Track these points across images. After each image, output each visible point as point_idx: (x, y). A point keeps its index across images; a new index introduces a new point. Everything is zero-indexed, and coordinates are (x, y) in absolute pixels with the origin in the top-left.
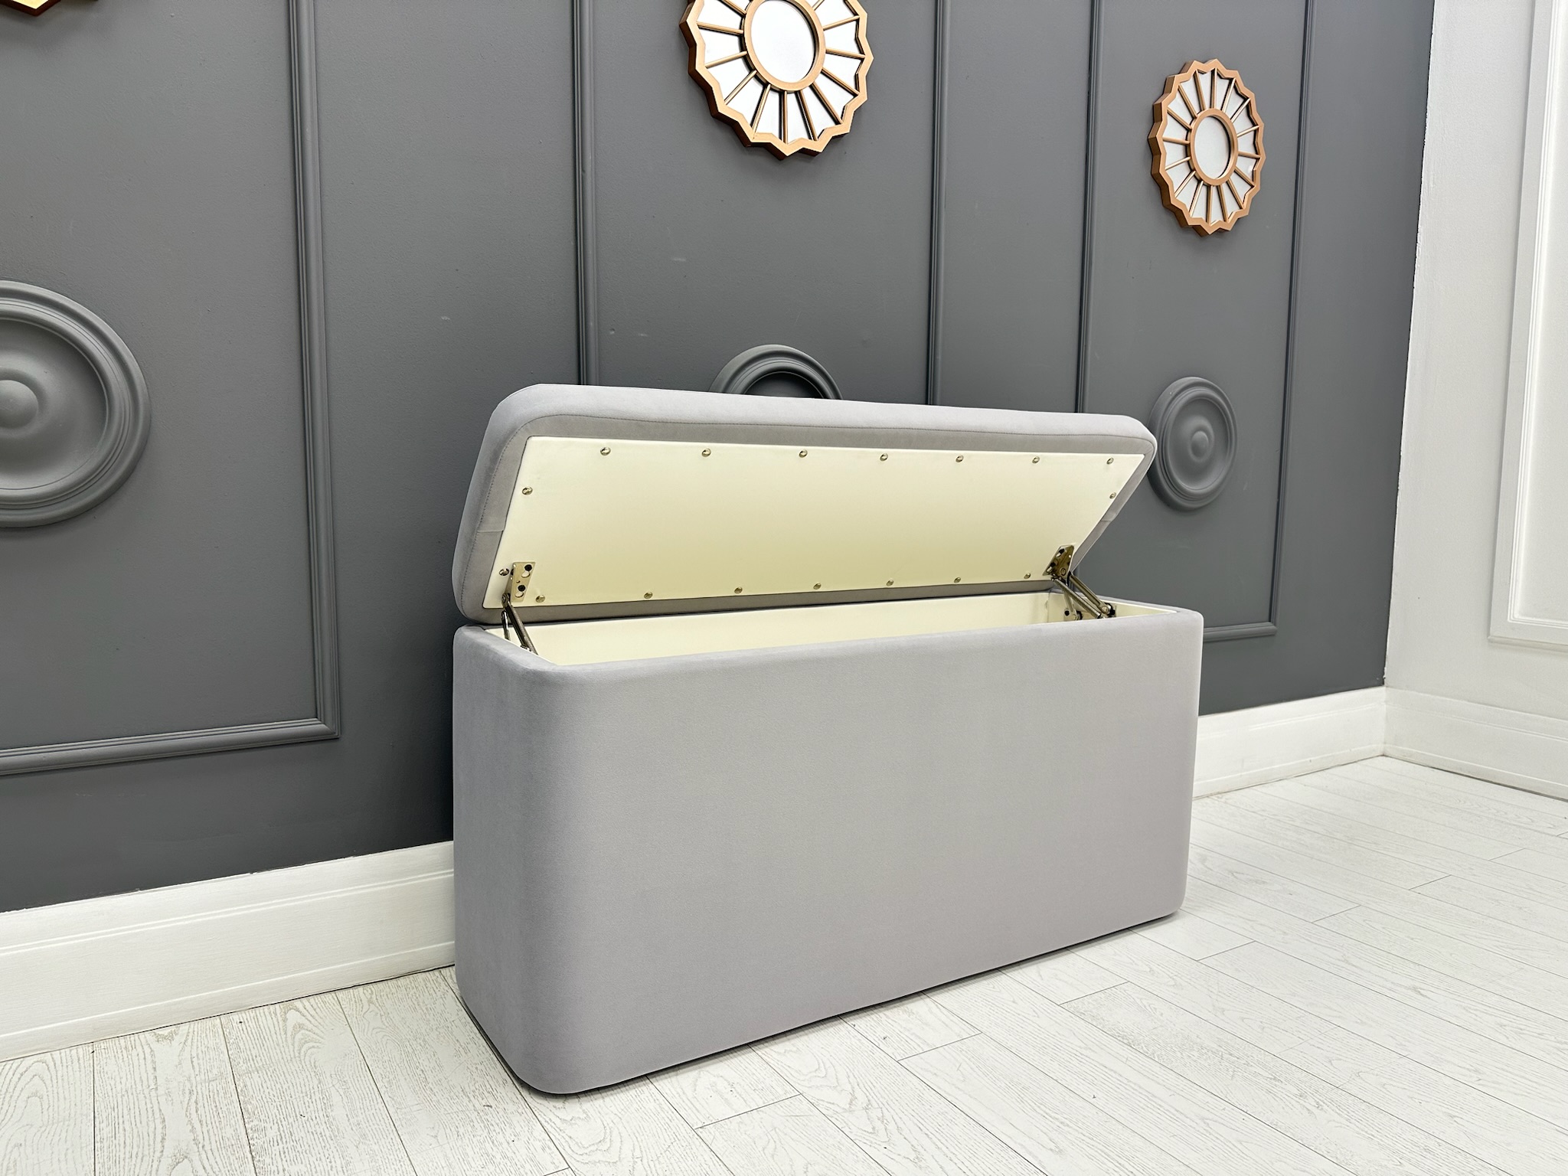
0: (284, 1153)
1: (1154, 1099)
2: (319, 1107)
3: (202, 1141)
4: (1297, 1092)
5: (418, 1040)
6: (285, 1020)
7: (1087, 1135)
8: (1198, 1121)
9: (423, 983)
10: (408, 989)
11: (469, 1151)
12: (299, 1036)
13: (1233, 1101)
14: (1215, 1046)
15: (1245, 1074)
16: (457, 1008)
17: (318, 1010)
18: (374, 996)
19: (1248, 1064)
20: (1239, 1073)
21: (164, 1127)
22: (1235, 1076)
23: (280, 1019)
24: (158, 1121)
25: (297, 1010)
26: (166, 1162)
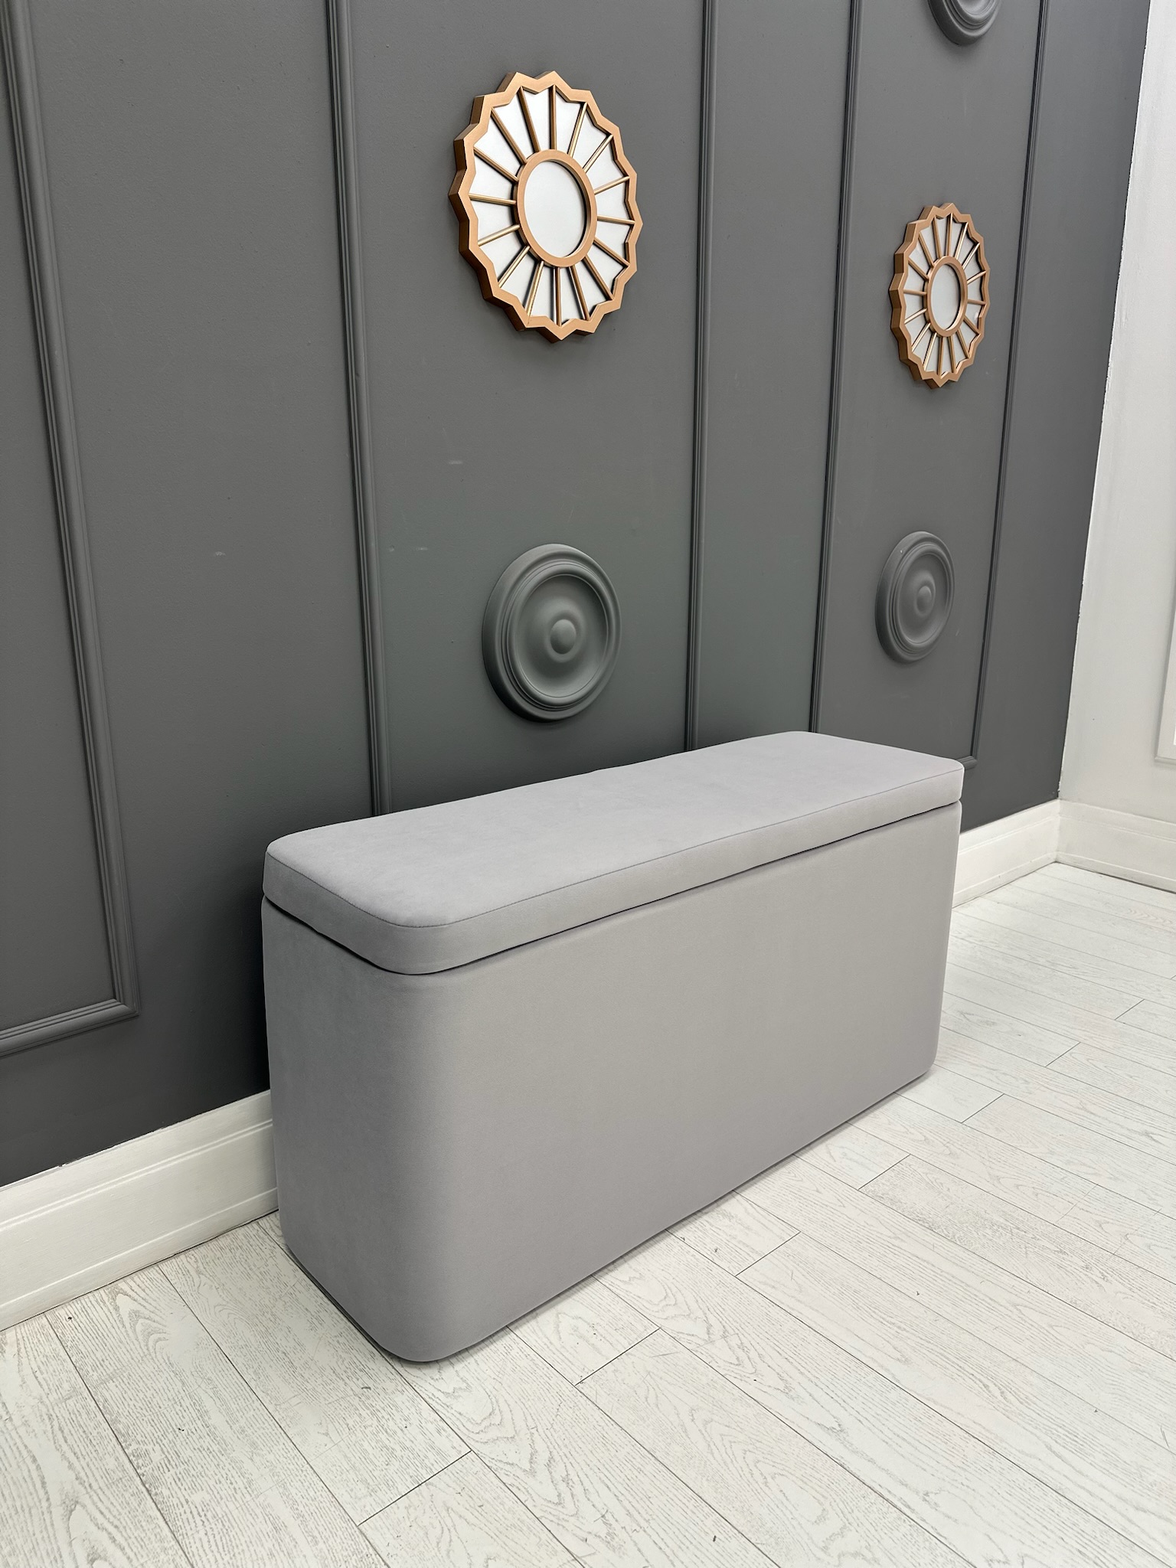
0: (179, 1479)
1: (968, 1288)
2: (195, 1416)
3: (85, 1478)
4: (1083, 1264)
5: (266, 1314)
6: (117, 1309)
7: (924, 1338)
8: (1011, 1308)
9: (245, 1241)
10: (232, 1251)
11: (366, 1445)
12: (139, 1327)
13: (1034, 1281)
14: (1002, 1220)
15: (1036, 1250)
16: (292, 1267)
17: (147, 1290)
18: (200, 1264)
19: (1035, 1238)
20: (1030, 1249)
21: (38, 1467)
22: (1028, 1252)
23: (111, 1308)
24: (29, 1461)
25: (126, 1294)
26: (58, 1512)
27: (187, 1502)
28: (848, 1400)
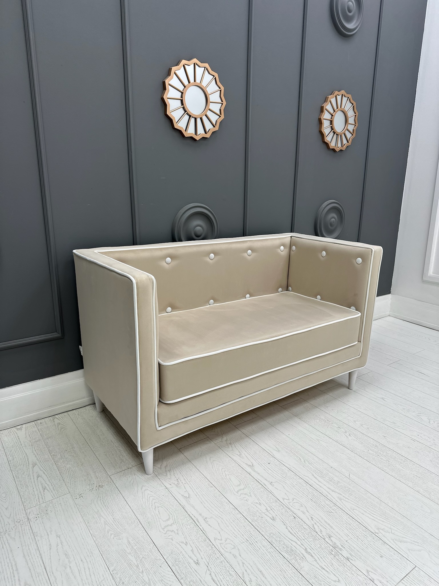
0: (64, 462)
2: (71, 448)
3: (39, 459)
4: (344, 431)
5: (95, 426)
7: (286, 446)
8: (316, 441)
12: (59, 427)
13: (327, 435)
14: (324, 418)
17: (63, 418)
18: (79, 413)
21: (27, 456)
23: (52, 421)
24: (25, 454)
25: (57, 418)
26: (31, 466)
27: (65, 467)
28: (257, 459)
